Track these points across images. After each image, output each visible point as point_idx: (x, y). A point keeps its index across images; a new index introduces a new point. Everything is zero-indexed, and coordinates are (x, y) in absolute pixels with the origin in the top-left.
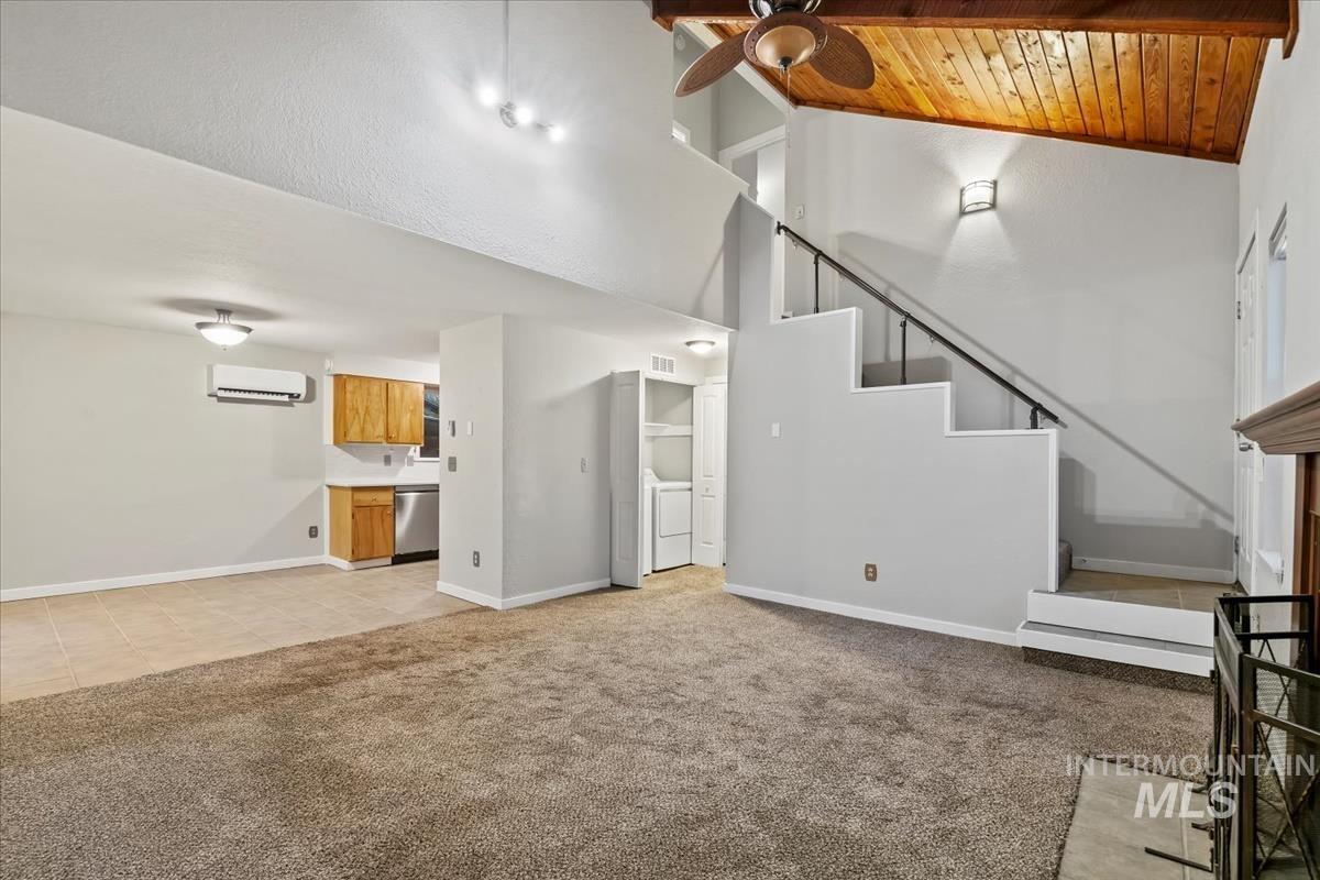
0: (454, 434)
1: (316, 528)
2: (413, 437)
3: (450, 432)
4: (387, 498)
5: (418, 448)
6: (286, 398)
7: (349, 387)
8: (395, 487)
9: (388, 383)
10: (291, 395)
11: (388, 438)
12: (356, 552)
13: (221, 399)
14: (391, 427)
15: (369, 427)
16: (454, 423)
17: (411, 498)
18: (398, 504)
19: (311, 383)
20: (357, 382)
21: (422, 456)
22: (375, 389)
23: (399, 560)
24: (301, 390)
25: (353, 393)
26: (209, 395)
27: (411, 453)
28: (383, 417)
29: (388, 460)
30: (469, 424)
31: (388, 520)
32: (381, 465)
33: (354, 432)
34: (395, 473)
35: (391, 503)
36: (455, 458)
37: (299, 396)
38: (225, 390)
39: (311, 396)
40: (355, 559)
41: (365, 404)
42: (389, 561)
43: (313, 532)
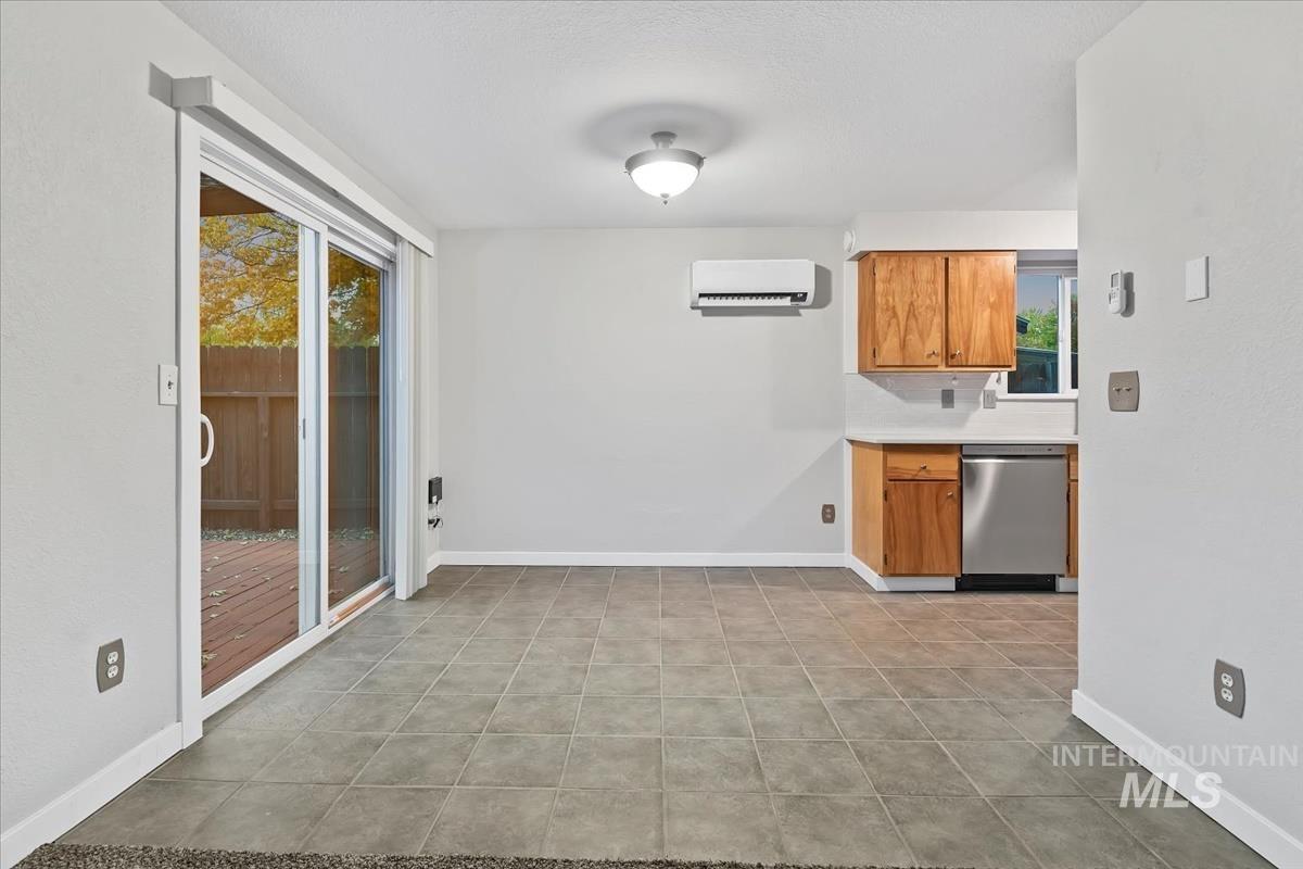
0: (1128, 308)
1: (832, 507)
2: (996, 354)
3: (1117, 304)
4: (947, 466)
5: (1004, 376)
6: (787, 302)
7: (881, 272)
8: (961, 445)
9: (947, 257)
10: (794, 296)
11: (949, 357)
12: (891, 560)
13: (707, 311)
14: (955, 339)
15: (913, 338)
16: (1128, 280)
17: (989, 467)
18: (966, 477)
19: (823, 276)
20: (893, 262)
21: (1010, 390)
22: (925, 270)
23: (970, 584)
24: (808, 285)
25: (889, 281)
26: (693, 308)
27: (991, 384)
28: (938, 320)
29: (948, 398)
30: (1195, 269)
31: (949, 509)
32: (936, 406)
33: (889, 351)
34: (961, 421)
35: (955, 477)
36: (1134, 376)
37: (805, 294)
38: (708, 295)
39: (823, 297)
40: (889, 570)
41: (907, 299)
42: (950, 584)
43: (829, 514)
